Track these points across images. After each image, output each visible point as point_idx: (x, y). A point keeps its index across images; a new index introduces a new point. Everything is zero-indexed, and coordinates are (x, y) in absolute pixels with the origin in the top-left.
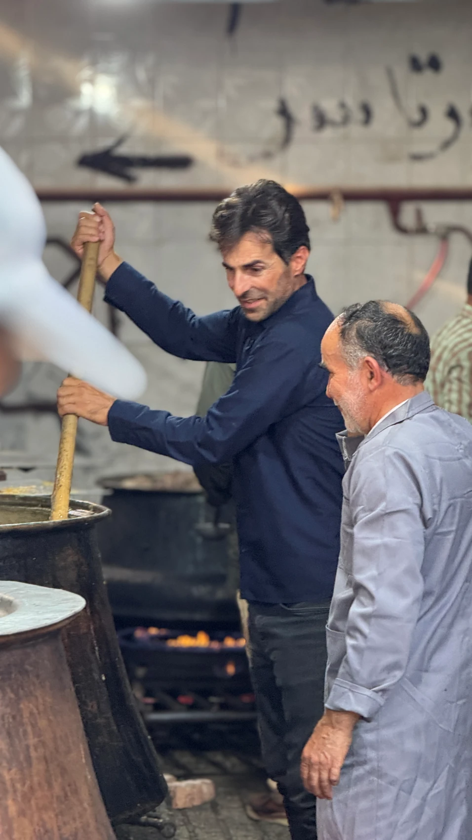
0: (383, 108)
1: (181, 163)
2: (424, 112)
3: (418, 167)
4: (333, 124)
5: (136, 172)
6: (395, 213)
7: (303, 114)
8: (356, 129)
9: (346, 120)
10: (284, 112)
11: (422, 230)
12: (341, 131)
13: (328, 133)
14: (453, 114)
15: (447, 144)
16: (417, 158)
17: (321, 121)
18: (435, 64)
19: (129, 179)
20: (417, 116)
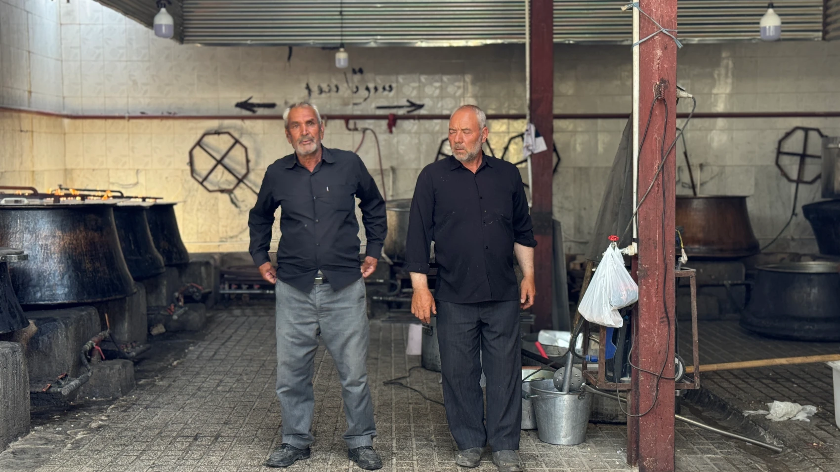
0: (343, 87)
1: (272, 106)
2: (357, 88)
3: (356, 107)
4: (325, 92)
5: (256, 109)
6: (347, 123)
7: (315, 88)
8: (333, 94)
9: (330, 91)
10: (308, 88)
11: (356, 129)
12: (328, 94)
13: (323, 95)
14: (367, 89)
15: (365, 99)
16: (355, 104)
17: (321, 91)
18: (361, 71)
19: (254, 112)
20: (355, 90)
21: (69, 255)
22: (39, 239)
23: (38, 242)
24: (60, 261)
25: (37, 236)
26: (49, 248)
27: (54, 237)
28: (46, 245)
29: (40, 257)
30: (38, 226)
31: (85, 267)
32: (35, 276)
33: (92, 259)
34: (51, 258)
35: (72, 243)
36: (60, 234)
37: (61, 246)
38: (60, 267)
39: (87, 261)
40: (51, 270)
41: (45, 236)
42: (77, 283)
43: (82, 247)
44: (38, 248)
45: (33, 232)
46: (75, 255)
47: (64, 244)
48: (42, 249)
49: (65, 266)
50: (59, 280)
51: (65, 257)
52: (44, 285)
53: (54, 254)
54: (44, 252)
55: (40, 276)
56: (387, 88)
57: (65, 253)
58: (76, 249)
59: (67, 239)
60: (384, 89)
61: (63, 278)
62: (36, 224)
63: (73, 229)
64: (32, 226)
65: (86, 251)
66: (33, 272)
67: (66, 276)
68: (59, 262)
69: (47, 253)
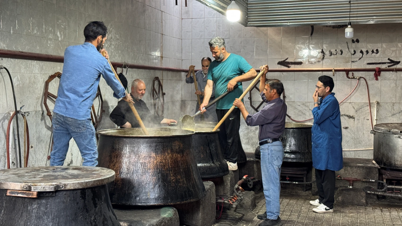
0: (345, 51)
1: (300, 63)
2: (355, 52)
4: (334, 54)
5: (290, 65)
6: (347, 74)
7: (327, 53)
8: (339, 55)
9: (337, 53)
10: (322, 52)
12: (335, 56)
14: (362, 52)
16: (353, 62)
17: (331, 54)
19: (289, 67)
21: (160, 170)
22: (140, 159)
23: (140, 160)
24: (153, 174)
25: (139, 157)
26: (146, 165)
27: (150, 157)
28: (145, 163)
29: (140, 171)
30: (140, 150)
31: (170, 179)
32: (136, 185)
33: (175, 173)
34: (148, 172)
35: (162, 162)
36: (155, 156)
37: (155, 164)
38: (153, 179)
39: (172, 175)
40: (147, 181)
41: (145, 156)
42: (164, 190)
43: (169, 165)
44: (139, 165)
45: (137, 154)
46: (164, 170)
47: (157, 163)
48: (142, 166)
49: (156, 178)
50: (152, 188)
51: (157, 172)
52: (142, 192)
53: (150, 169)
54: (143, 168)
55: (140, 185)
56: (375, 51)
57: (157, 169)
58: (164, 166)
59: (159, 159)
60: (373, 52)
61: (154, 187)
62: (139, 148)
63: (163, 151)
64: (136, 149)
65: (171, 167)
66: (135, 182)
67: (157, 185)
68: (153, 176)
69: (145, 169)
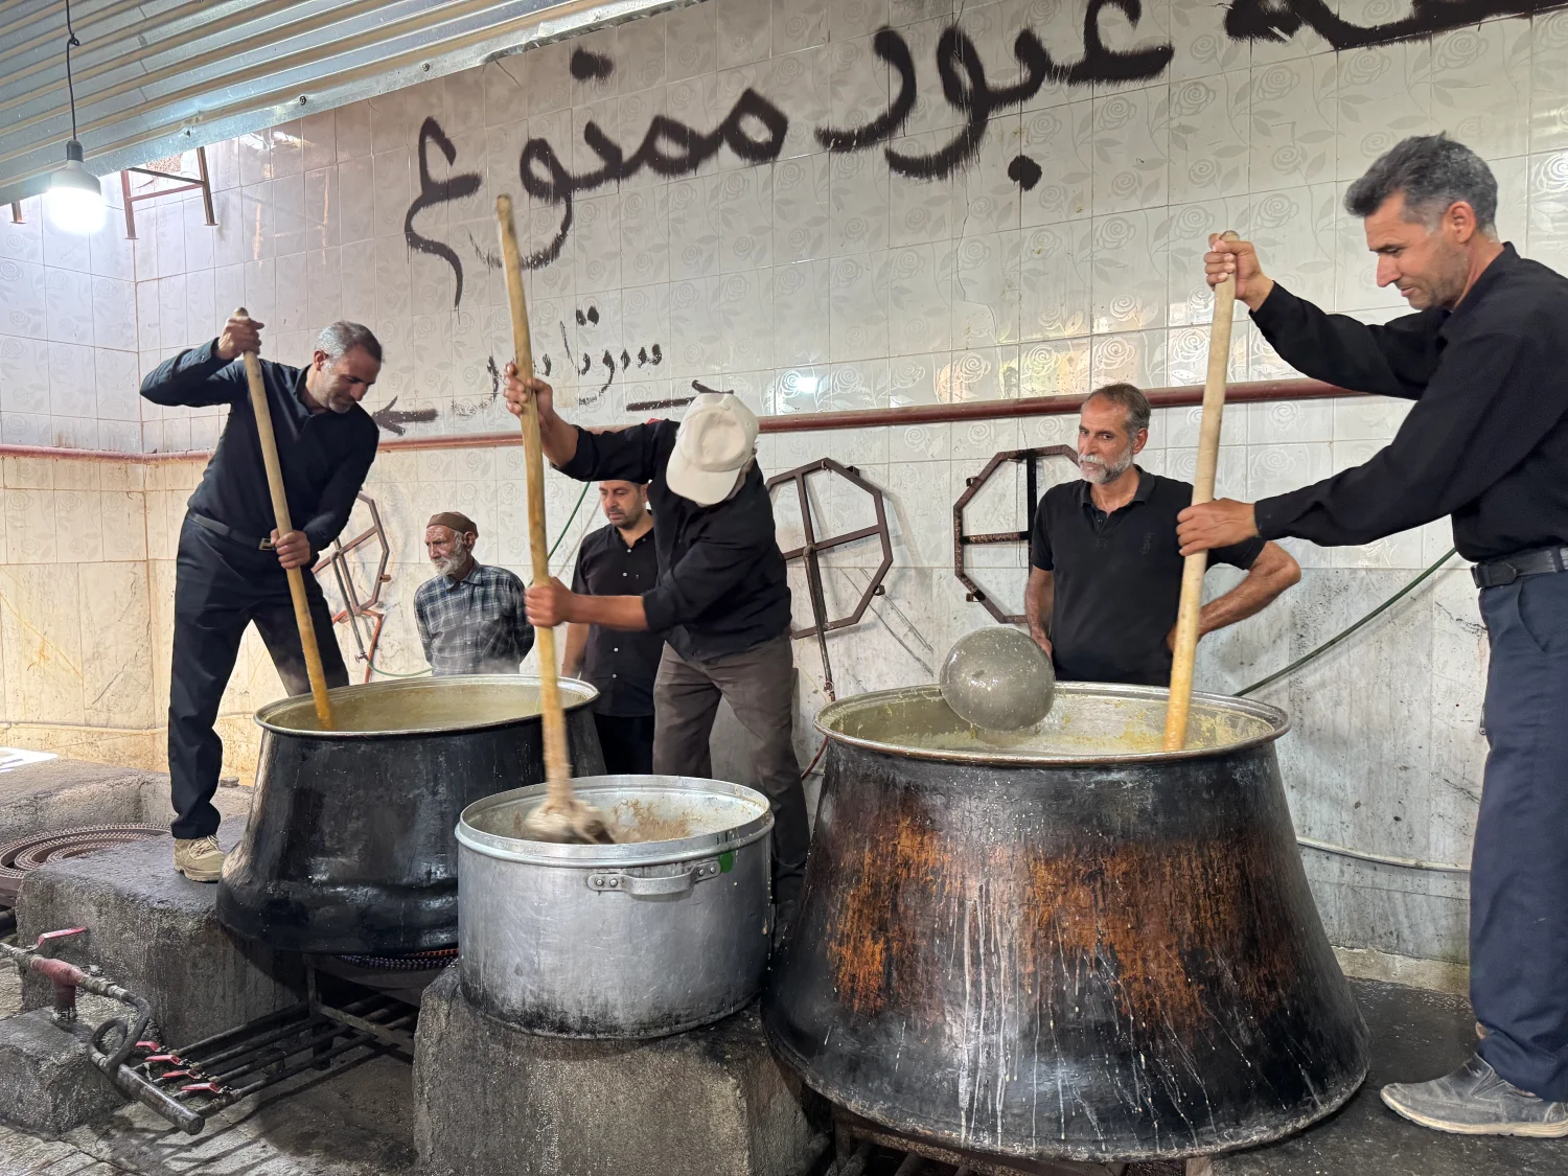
0: (560, 359)
1: (429, 416)
2: (587, 361)
3: (586, 409)
5: (402, 425)
10: (492, 368)
14: (608, 360)
15: (605, 388)
16: (583, 402)
18: (594, 316)
19: (400, 431)
20: (583, 365)
56: (650, 355)
60: (642, 356)
